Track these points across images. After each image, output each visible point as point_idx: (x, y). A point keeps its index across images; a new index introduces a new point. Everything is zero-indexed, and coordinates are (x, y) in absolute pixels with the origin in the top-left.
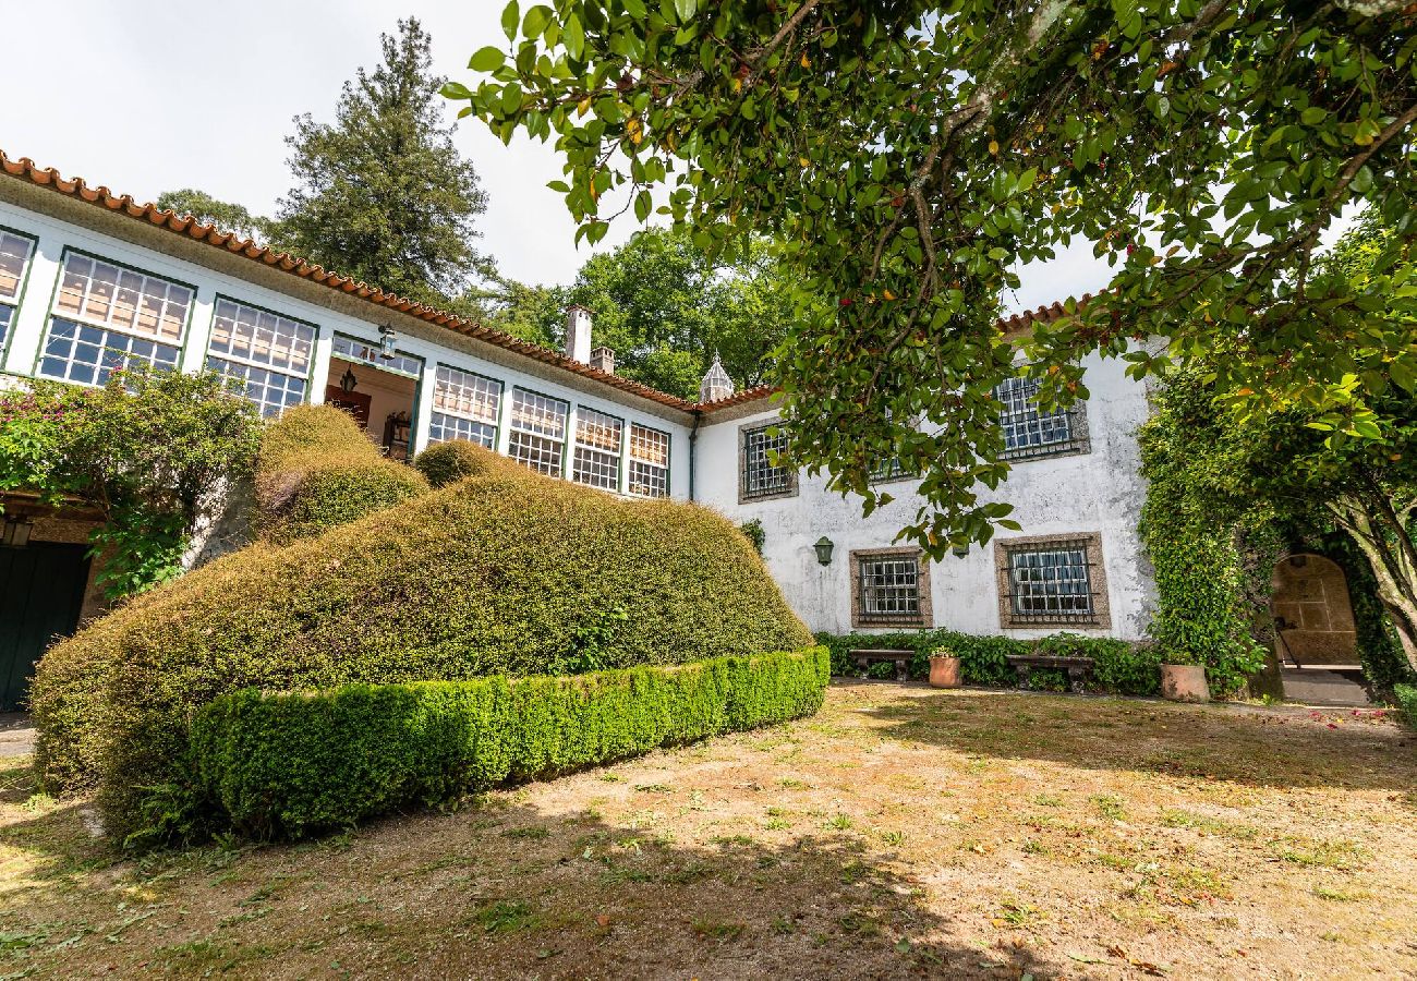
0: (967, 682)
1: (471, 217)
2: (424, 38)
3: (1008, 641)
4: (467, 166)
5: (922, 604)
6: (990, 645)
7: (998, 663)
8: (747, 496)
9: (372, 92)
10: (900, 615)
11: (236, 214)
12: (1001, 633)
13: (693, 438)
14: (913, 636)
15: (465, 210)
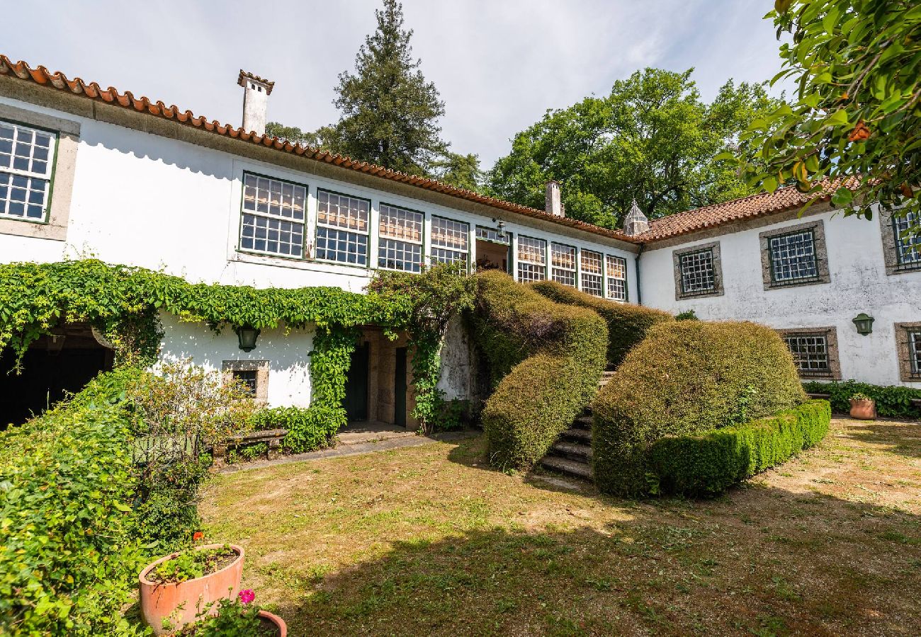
0: (880, 416)
1: (435, 119)
2: (398, 7)
3: (908, 389)
4: (431, 87)
5: (832, 365)
6: (891, 392)
7: (902, 403)
8: (682, 295)
9: (372, 49)
10: (811, 372)
11: (294, 133)
12: (901, 384)
13: (637, 260)
14: (826, 386)
15: (431, 115)
